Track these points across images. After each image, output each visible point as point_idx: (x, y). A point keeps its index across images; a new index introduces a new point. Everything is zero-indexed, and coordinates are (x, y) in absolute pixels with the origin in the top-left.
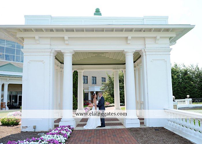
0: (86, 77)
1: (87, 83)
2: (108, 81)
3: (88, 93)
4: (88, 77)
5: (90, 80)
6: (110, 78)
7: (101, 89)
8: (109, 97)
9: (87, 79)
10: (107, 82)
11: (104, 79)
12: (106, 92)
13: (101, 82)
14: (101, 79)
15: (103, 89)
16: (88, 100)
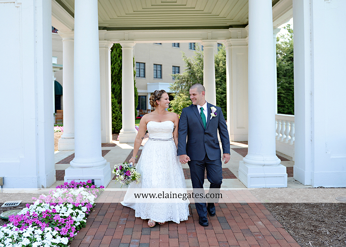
0: (143, 65)
1: (144, 77)
2: (187, 71)
3: (146, 96)
4: (146, 65)
5: (150, 70)
6: (189, 64)
7: (171, 88)
8: (188, 104)
9: (144, 69)
10: (184, 73)
11: (177, 69)
12: (181, 94)
13: (171, 74)
14: (171, 69)
15: (175, 88)
16: (146, 109)
